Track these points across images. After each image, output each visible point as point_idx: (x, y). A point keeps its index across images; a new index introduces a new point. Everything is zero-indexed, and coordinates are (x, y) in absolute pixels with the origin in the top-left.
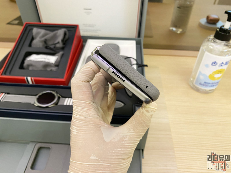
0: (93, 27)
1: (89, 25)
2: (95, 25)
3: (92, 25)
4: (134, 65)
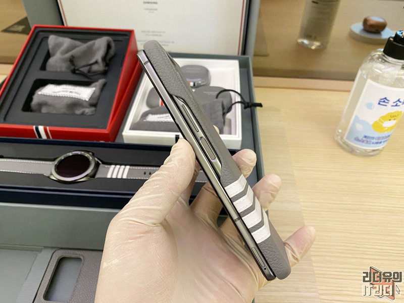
1: (153, 32)
2: (164, 32)
3: (158, 32)
4: (237, 104)
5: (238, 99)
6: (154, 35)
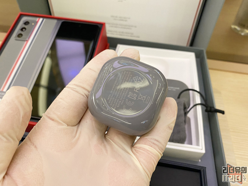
0: (126, 21)
1: (120, 17)
2: (129, 18)
3: (124, 18)
5: (198, 100)
6: (121, 20)
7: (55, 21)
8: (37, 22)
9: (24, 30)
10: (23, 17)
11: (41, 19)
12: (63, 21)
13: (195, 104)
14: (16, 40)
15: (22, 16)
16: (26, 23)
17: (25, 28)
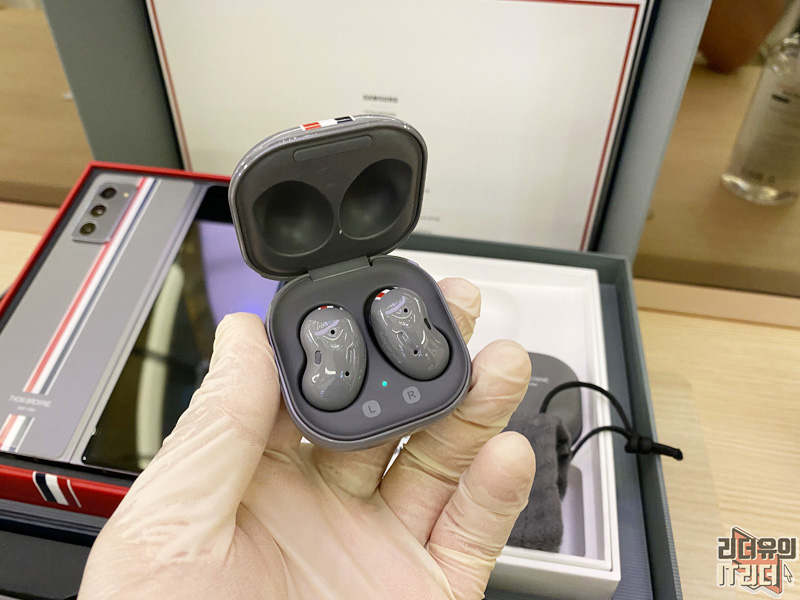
4: (602, 435)
5: (604, 414)
7: (189, 186)
8: (138, 189)
9: (100, 212)
10: (97, 175)
11: (150, 181)
12: (212, 184)
13: (595, 427)
14: (75, 241)
15: (96, 171)
16: (108, 193)
17: (102, 208)
